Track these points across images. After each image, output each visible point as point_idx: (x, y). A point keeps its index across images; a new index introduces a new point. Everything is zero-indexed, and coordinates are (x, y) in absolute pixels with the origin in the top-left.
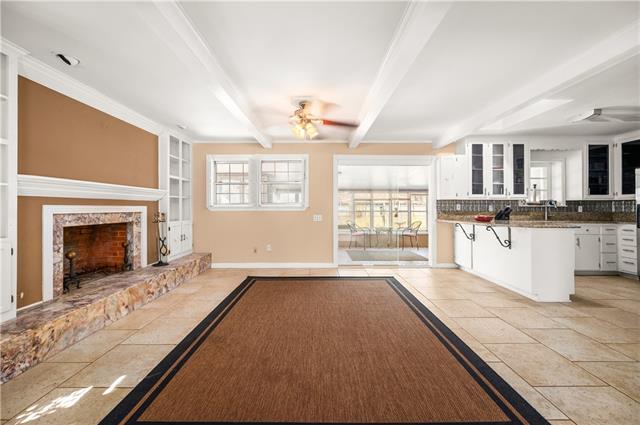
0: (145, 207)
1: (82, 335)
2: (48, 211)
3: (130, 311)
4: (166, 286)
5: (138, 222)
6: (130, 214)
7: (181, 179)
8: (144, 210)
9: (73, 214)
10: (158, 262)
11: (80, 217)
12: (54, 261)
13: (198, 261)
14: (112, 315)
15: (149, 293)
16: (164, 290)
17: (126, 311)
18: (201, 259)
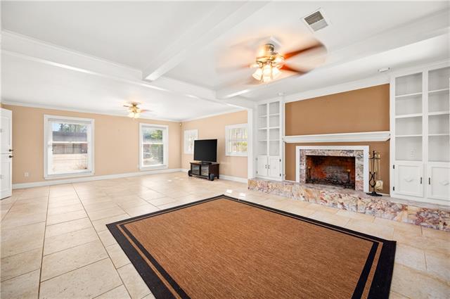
0: (367, 146)
1: (281, 194)
2: (298, 148)
3: (306, 200)
4: (342, 204)
5: (361, 158)
8: (366, 149)
9: (310, 151)
12: (300, 168)
13: (413, 209)
14: (295, 196)
15: (322, 199)
16: (340, 206)
17: (303, 199)
18: (425, 210)
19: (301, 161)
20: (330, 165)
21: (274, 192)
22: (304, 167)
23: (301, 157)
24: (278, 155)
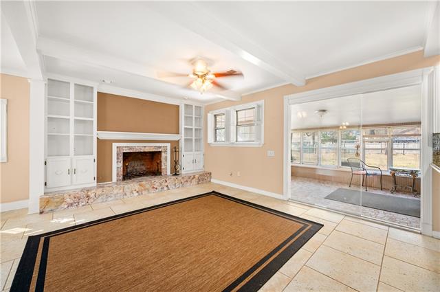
0: (169, 144)
1: (110, 199)
2: (115, 145)
3: (139, 195)
4: (167, 186)
5: (166, 151)
6: (160, 147)
7: (194, 127)
8: (169, 145)
9: (127, 147)
10: (175, 173)
11: (130, 148)
12: (117, 166)
13: (197, 176)
14: (128, 194)
15: (154, 188)
16: (166, 188)
17: (137, 194)
18: (200, 175)
19: (118, 159)
20: (132, 160)
21: (99, 200)
22: (121, 165)
23: (118, 155)
24: (92, 154)
